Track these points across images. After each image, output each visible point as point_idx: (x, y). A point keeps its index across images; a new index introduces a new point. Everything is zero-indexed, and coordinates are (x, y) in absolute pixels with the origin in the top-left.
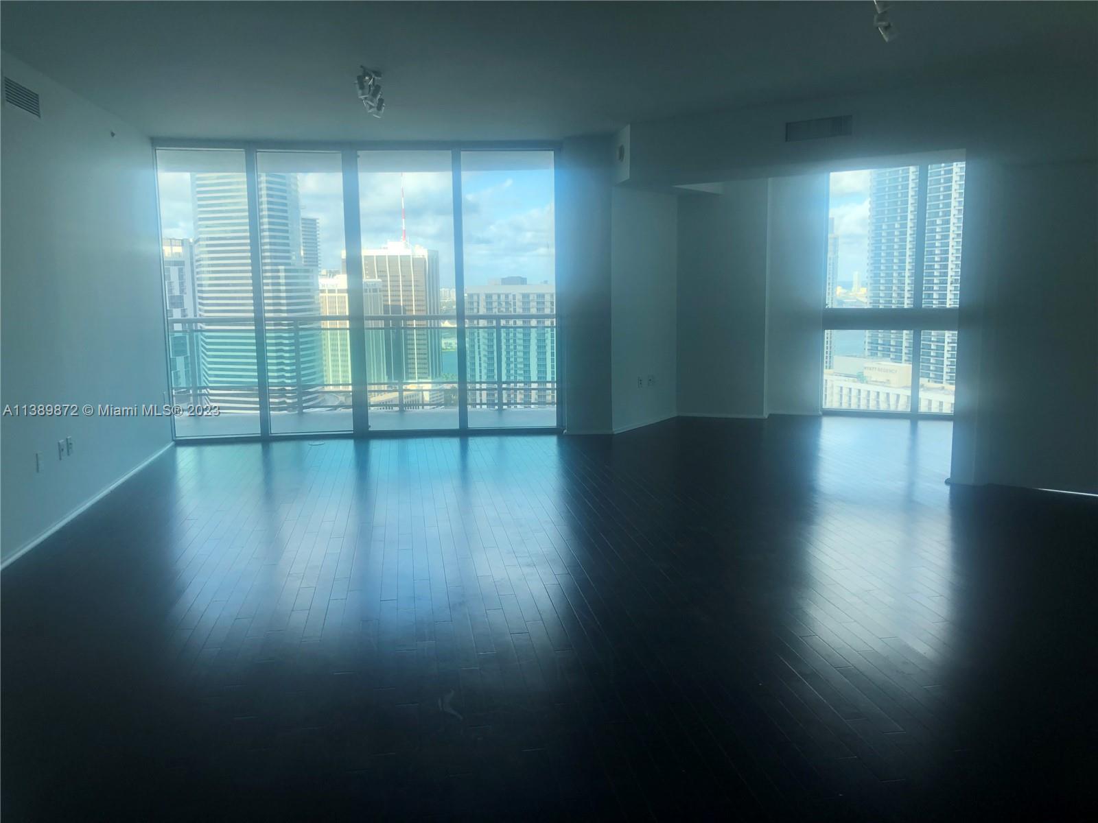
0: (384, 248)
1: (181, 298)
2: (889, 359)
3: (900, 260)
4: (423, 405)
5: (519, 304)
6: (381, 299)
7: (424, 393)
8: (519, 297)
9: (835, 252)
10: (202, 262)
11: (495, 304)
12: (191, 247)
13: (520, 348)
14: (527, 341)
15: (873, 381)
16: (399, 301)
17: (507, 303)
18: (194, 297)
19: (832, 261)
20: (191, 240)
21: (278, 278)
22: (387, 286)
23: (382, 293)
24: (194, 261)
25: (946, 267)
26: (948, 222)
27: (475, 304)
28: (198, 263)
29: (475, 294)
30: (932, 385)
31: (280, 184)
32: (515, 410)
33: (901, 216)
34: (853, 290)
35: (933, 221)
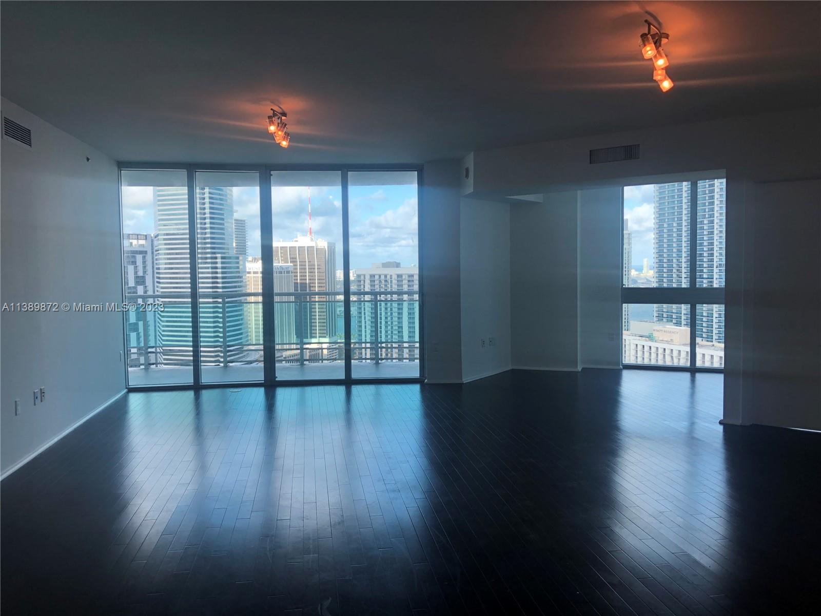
0: (295, 241)
1: (143, 277)
2: (672, 323)
3: (678, 249)
4: (322, 360)
5: (394, 282)
6: (292, 278)
7: (324, 350)
8: (395, 277)
9: (629, 244)
10: (160, 252)
11: (377, 282)
12: (152, 241)
13: (395, 314)
14: (400, 309)
15: (660, 340)
16: (306, 280)
17: (386, 281)
18: (153, 277)
19: (627, 251)
20: (152, 235)
21: (216, 263)
22: (297, 269)
23: (293, 274)
24: (154, 251)
25: (712, 255)
26: (712, 222)
27: (362, 282)
28: (158, 252)
29: (362, 275)
30: (705, 343)
31: (220, 195)
32: (391, 363)
33: (678, 218)
34: (643, 272)
35: (702, 221)
